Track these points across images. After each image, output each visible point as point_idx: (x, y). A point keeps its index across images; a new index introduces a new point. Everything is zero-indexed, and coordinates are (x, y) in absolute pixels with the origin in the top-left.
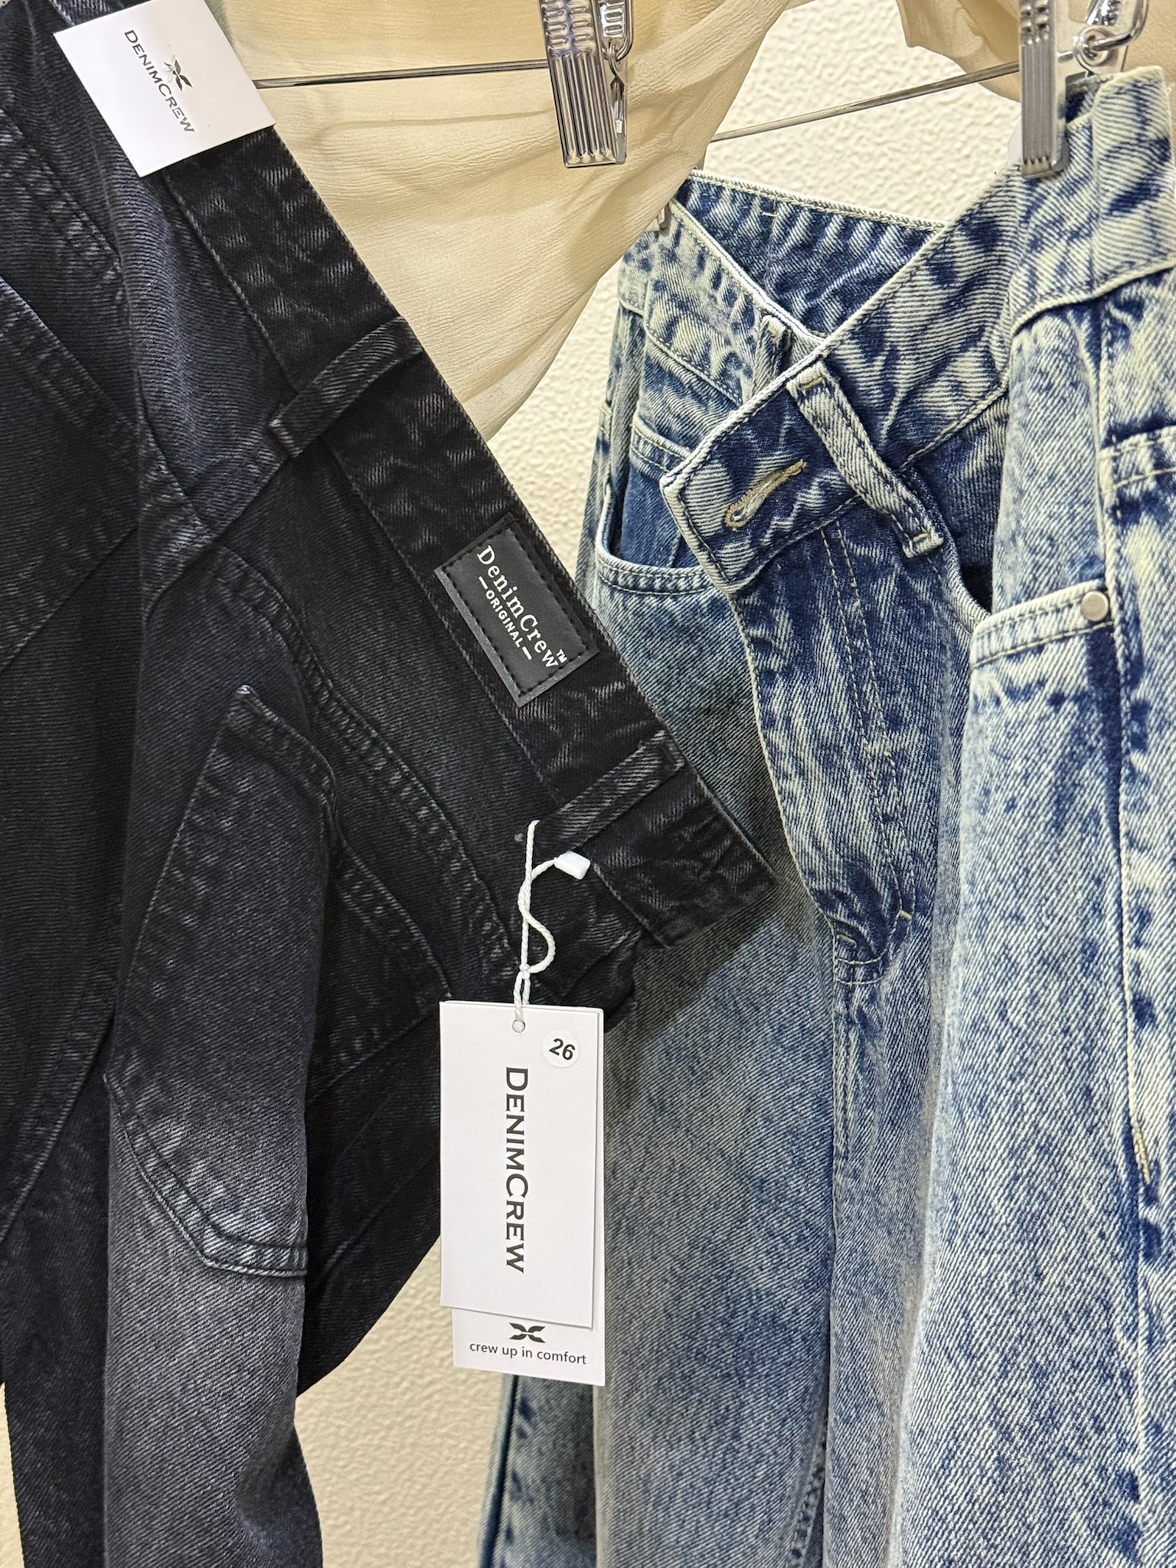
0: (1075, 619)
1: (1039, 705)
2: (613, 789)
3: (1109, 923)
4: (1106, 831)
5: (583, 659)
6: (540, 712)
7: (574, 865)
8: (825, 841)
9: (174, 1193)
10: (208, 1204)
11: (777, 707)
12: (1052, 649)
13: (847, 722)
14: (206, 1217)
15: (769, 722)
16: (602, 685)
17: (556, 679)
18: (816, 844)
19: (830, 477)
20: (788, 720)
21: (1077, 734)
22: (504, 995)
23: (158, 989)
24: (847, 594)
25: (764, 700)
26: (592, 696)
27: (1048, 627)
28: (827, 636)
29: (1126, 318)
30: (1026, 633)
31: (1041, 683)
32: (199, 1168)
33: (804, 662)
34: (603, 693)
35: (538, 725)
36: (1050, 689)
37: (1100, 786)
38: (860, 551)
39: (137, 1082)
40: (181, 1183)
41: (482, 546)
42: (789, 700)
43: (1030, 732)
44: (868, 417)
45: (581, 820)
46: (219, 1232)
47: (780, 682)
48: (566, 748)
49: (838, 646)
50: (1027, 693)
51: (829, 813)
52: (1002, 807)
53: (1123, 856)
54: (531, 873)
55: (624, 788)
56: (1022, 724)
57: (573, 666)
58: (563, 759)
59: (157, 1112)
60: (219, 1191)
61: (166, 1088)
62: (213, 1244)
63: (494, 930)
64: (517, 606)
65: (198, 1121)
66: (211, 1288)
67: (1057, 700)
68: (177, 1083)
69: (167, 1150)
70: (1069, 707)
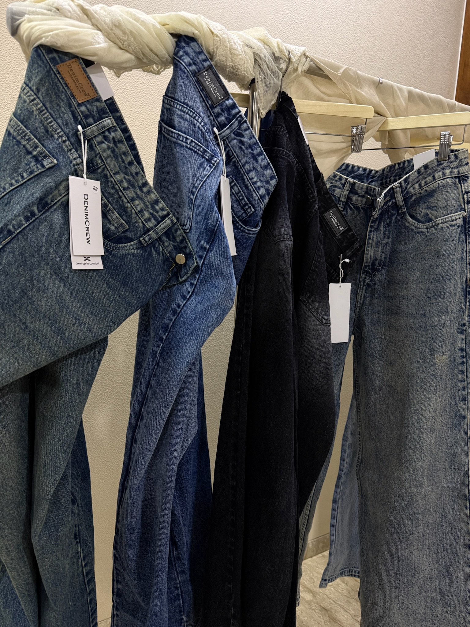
0: (461, 216)
1: (456, 227)
2: (353, 248)
3: (465, 254)
4: (465, 243)
5: (346, 228)
6: (340, 237)
7: (347, 260)
8: (372, 257)
9: (317, 314)
10: (322, 315)
11: (371, 236)
12: (458, 220)
13: (382, 238)
14: (322, 317)
15: (369, 238)
16: (350, 232)
17: (342, 232)
18: (370, 258)
19: (394, 201)
20: (373, 238)
21: (461, 231)
22: (338, 282)
23: (313, 281)
24: (388, 218)
25: (369, 235)
26: (348, 234)
27: (457, 217)
28: (382, 225)
29: (466, 179)
30: (454, 218)
31: (456, 224)
32: (320, 310)
33: (377, 229)
34: (350, 233)
35: (340, 239)
36: (458, 225)
37: (464, 237)
38: (392, 212)
39: (309, 297)
40: (318, 313)
41: (330, 211)
42: (374, 235)
43: (455, 231)
44: (402, 192)
45: (349, 253)
46: (325, 319)
47: (372, 232)
48: (345, 243)
49: (383, 226)
50: (454, 226)
51: (374, 252)
52: (451, 241)
53: (468, 245)
54: (341, 262)
55: (355, 248)
56: (453, 230)
57: (345, 230)
58: (344, 244)
59: (313, 302)
60: (323, 313)
61: (315, 297)
62: (324, 321)
63: (333, 272)
64: (336, 220)
65: (320, 302)
66: (325, 328)
67: (458, 226)
68: (316, 296)
69: (316, 307)
70: (460, 227)
